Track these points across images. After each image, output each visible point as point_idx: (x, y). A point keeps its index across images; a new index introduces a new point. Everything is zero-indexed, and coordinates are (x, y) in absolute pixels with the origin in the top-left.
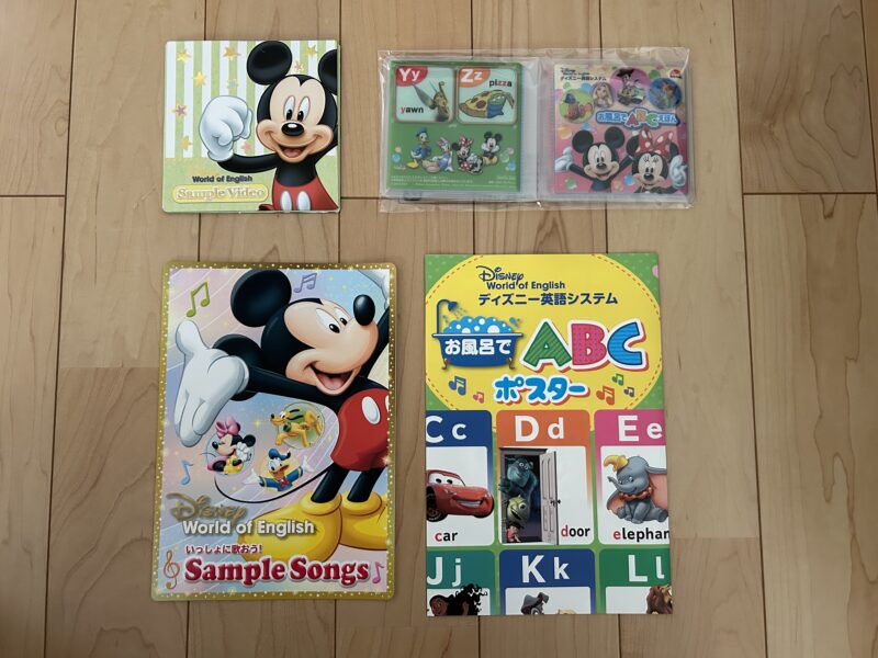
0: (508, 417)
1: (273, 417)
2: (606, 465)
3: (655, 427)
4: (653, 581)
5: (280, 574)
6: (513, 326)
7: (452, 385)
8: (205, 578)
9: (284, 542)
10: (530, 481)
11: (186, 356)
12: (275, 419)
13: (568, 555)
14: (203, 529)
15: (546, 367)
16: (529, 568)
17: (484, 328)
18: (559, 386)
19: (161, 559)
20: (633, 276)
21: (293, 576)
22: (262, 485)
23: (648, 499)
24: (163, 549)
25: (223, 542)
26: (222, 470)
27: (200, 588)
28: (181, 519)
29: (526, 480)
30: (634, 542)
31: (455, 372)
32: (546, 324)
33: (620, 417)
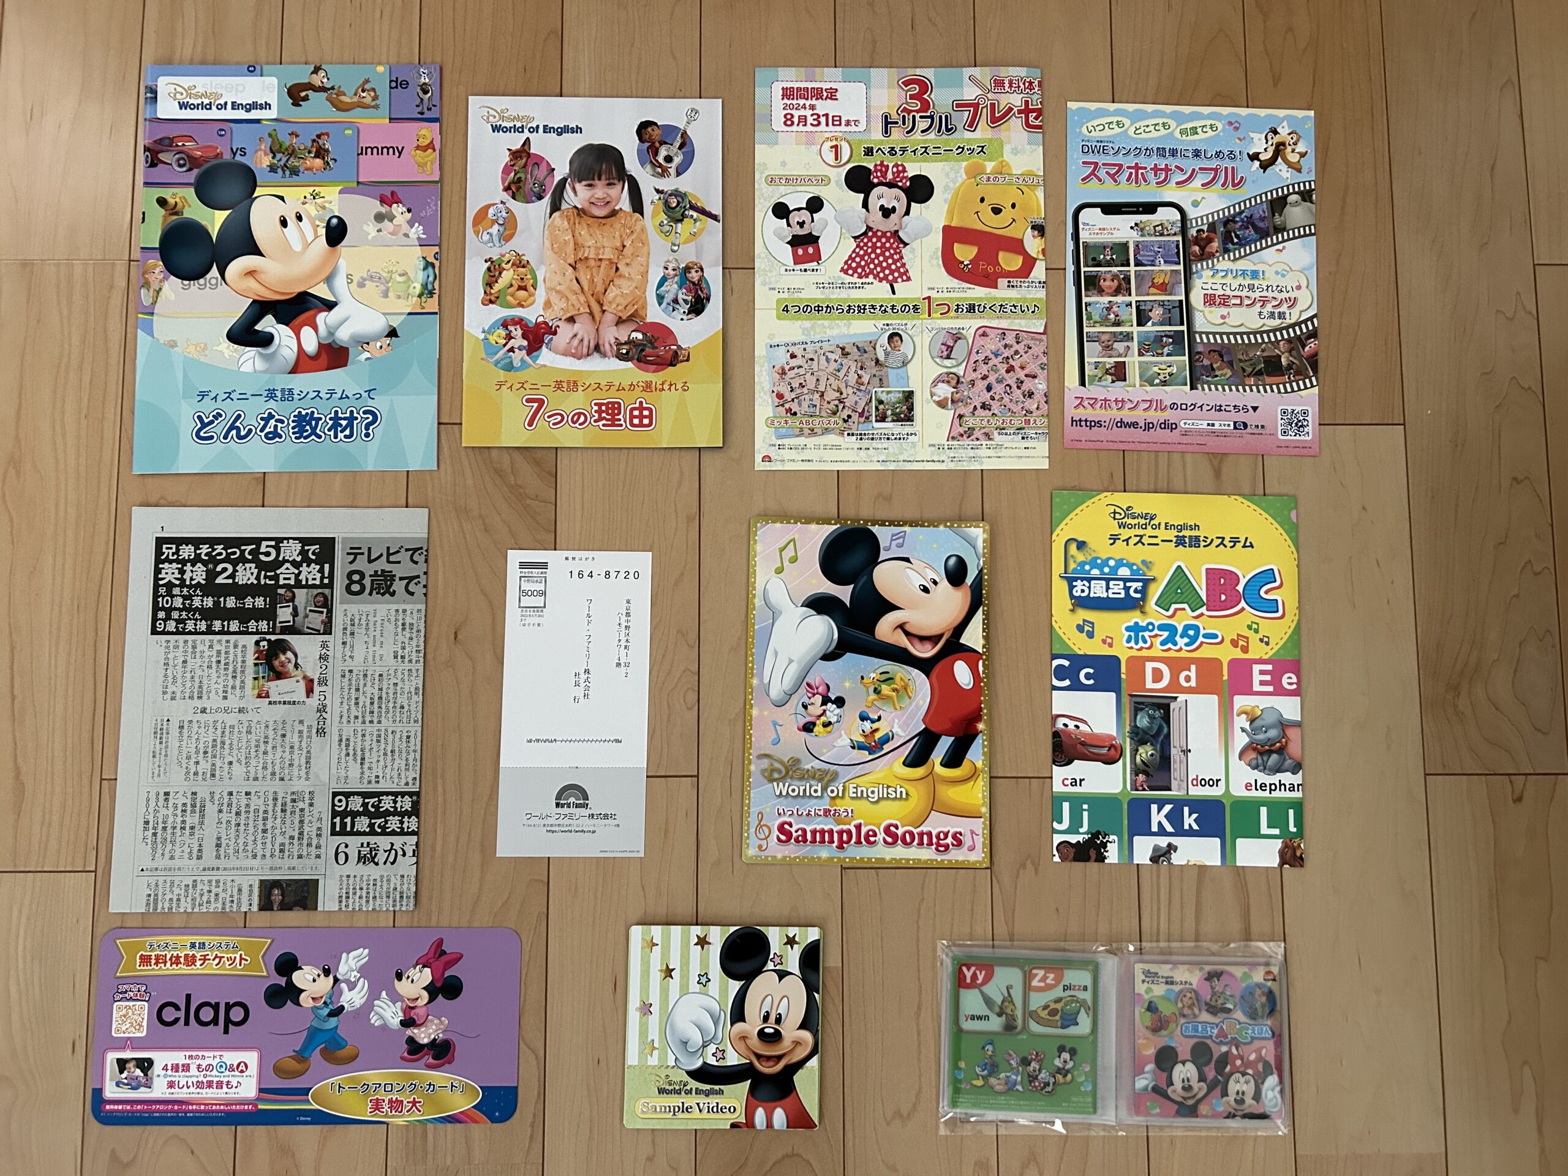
0: (1138, 663)
1: (862, 678)
2: (1238, 715)
3: (1290, 678)
4: (1285, 834)
5: (872, 839)
6: (1145, 569)
7: (1080, 628)
8: (796, 840)
9: (875, 807)
10: (1160, 729)
11: (775, 615)
12: (865, 681)
13: (1197, 805)
14: (793, 791)
15: (1179, 612)
16: (1158, 817)
17: (1114, 570)
18: (1192, 633)
19: (753, 821)
20: (1271, 520)
21: (885, 841)
22: (853, 748)
23: (1281, 751)
24: (754, 810)
25: (814, 805)
26: (812, 731)
27: (791, 850)
28: (771, 781)
29: (1156, 728)
30: (1266, 794)
31: (1083, 614)
32: (1179, 567)
33: (1254, 666)
